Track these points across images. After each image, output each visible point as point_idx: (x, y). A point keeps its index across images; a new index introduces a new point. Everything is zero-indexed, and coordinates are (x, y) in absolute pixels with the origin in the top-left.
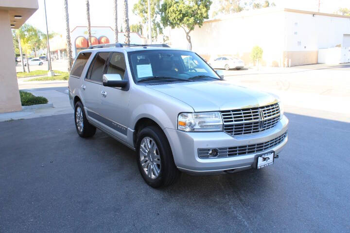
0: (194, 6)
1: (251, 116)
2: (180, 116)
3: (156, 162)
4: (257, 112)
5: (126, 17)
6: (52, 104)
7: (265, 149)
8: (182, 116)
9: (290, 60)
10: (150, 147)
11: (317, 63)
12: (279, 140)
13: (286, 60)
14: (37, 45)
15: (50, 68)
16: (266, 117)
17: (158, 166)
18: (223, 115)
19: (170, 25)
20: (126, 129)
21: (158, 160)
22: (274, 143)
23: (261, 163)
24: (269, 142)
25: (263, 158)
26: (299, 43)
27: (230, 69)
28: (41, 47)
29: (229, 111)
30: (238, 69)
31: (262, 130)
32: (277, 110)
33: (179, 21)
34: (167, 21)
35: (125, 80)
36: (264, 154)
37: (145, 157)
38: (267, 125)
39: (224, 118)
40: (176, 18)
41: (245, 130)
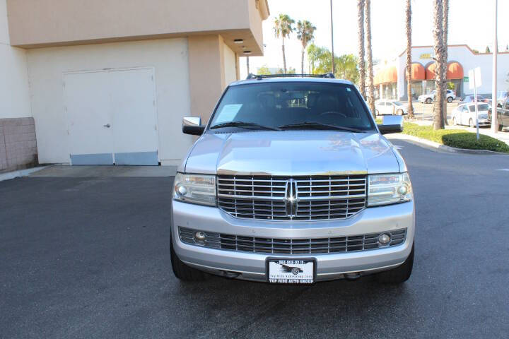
1: (268, 189)
4: (282, 184)
5: (438, 28)
14: (352, 76)
18: (220, 182)
23: (277, 273)
25: (284, 266)
29: (231, 177)
38: (311, 210)
39: (220, 187)
41: (256, 212)
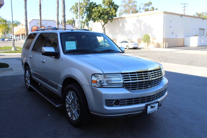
0: (107, 9)
1: (143, 77)
2: (93, 76)
3: (76, 108)
4: (147, 74)
5: (64, 14)
6: (12, 68)
7: (152, 100)
8: (95, 76)
9: (167, 43)
10: (72, 98)
11: (184, 46)
12: (162, 93)
13: (165, 43)
14: (6, 30)
15: (14, 45)
16: (153, 78)
17: (78, 111)
18: (124, 76)
19: (92, 20)
20: (57, 85)
21: (78, 107)
22: (159, 96)
23: (149, 110)
24: (155, 95)
25: (151, 106)
26: (173, 33)
27: (129, 49)
28: (9, 32)
29: (127, 73)
30: (135, 48)
31: (150, 87)
32: (160, 73)
33: (98, 17)
34: (90, 18)
35: (58, 52)
36: (152, 104)
37: (69, 105)
38: (154, 83)
39: (124, 78)
40: (96, 16)
41: (138, 87)
